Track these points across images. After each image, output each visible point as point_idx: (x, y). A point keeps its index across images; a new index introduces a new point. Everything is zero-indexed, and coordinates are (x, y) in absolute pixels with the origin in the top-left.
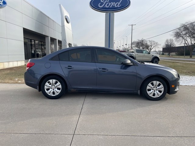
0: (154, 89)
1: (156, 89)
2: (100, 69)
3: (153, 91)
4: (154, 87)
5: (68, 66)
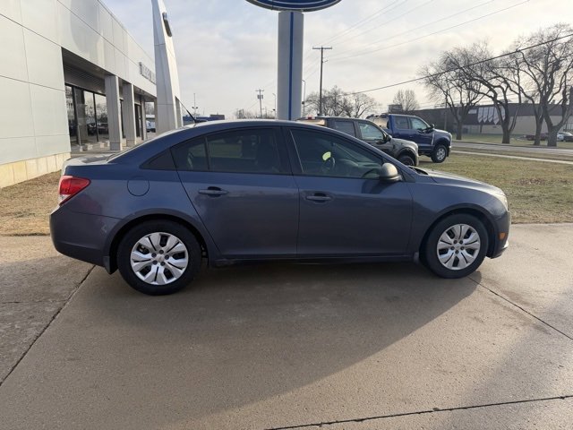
0: (455, 246)
1: (460, 245)
2: (308, 193)
3: (454, 251)
4: (455, 242)
5: (210, 188)
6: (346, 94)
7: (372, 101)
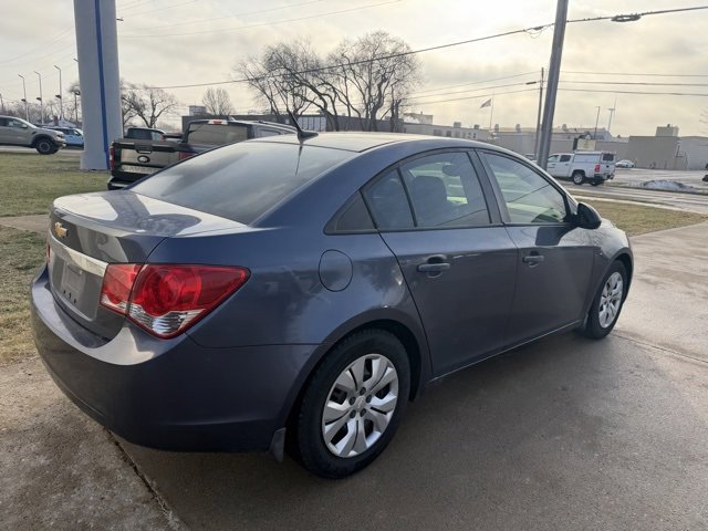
6: (133, 87)
7: (171, 99)
